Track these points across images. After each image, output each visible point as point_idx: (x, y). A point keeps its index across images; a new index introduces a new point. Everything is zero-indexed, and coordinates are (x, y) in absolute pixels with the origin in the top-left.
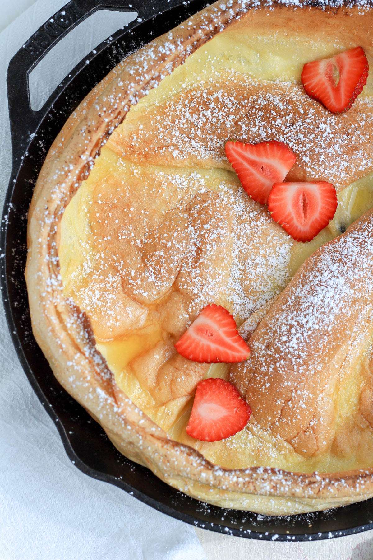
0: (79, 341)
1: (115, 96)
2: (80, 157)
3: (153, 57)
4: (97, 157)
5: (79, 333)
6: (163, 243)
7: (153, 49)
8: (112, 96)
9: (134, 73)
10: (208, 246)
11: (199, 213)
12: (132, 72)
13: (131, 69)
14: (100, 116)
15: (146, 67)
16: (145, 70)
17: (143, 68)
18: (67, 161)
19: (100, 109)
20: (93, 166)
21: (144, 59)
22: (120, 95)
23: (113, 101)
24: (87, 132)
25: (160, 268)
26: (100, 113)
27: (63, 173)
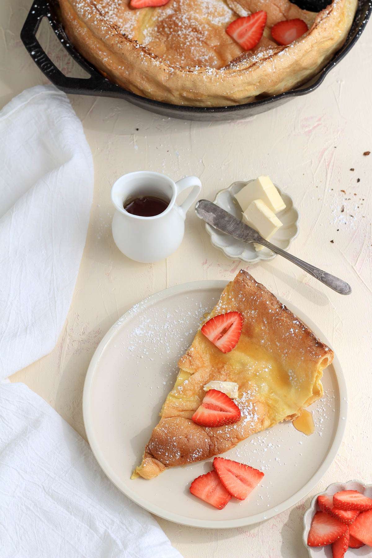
0: (248, 65)
1: (102, 26)
2: (137, 48)
3: (83, 4)
4: (137, 42)
5: (243, 65)
6: (186, 47)
7: (77, 4)
8: (103, 28)
9: (90, 15)
10: (192, 24)
11: (170, 28)
12: (89, 16)
13: (88, 17)
14: (113, 35)
15: (88, 8)
16: (90, 9)
17: (88, 10)
18: (137, 56)
19: (109, 35)
20: (142, 45)
21: (83, 9)
22: (103, 23)
23: (105, 28)
24: (122, 43)
25: (201, 51)
26: (112, 35)
27: (145, 58)
